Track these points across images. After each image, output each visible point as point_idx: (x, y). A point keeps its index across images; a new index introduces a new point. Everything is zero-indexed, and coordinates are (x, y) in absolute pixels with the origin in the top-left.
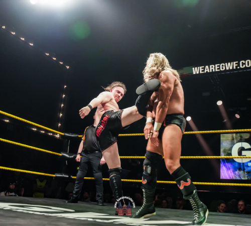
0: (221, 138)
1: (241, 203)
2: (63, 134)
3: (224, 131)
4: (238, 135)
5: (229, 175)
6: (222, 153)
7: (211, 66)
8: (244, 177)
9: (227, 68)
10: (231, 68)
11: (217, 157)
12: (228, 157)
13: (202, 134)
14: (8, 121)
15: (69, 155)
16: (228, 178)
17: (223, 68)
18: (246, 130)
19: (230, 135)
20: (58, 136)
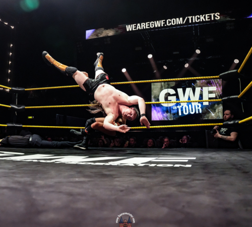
0: (152, 87)
1: (166, 140)
2: (11, 88)
3: (154, 81)
4: (166, 83)
5: (158, 117)
6: (152, 99)
8: (171, 118)
9: (156, 26)
10: (159, 26)
11: (149, 103)
12: (157, 102)
13: (136, 84)
15: (18, 107)
16: (158, 120)
17: (152, 26)
18: (172, 79)
19: (159, 84)
20: (8, 90)
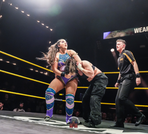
7: (147, 27)
14: (15, 64)
20: (46, 74)
